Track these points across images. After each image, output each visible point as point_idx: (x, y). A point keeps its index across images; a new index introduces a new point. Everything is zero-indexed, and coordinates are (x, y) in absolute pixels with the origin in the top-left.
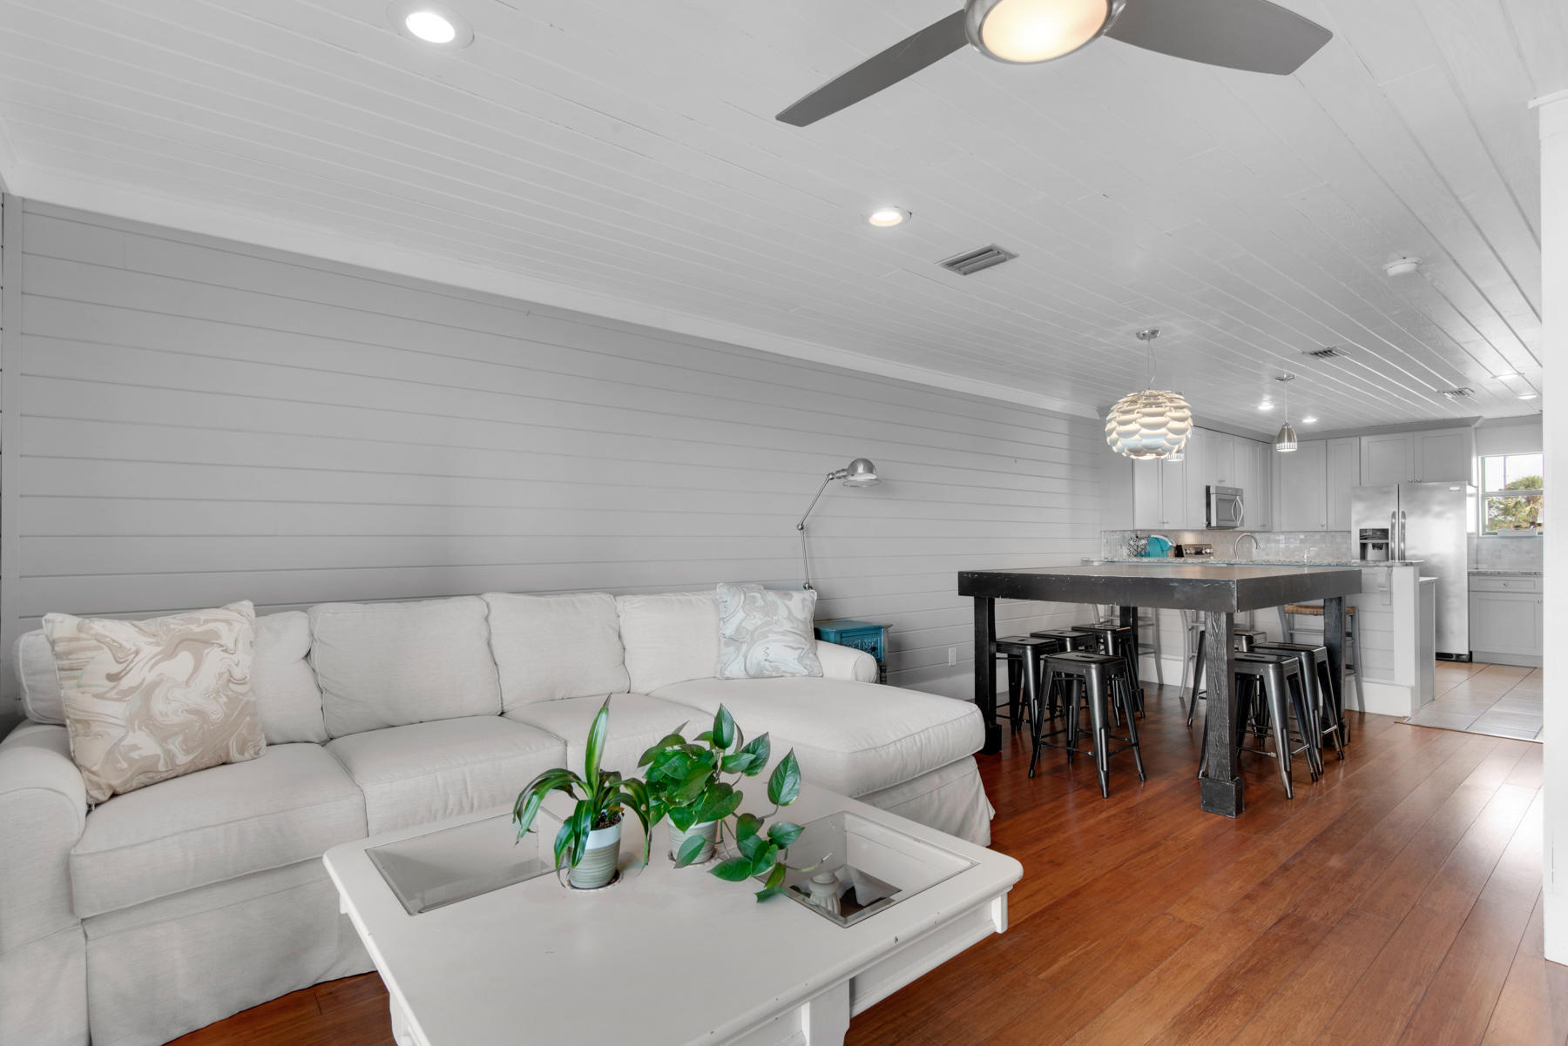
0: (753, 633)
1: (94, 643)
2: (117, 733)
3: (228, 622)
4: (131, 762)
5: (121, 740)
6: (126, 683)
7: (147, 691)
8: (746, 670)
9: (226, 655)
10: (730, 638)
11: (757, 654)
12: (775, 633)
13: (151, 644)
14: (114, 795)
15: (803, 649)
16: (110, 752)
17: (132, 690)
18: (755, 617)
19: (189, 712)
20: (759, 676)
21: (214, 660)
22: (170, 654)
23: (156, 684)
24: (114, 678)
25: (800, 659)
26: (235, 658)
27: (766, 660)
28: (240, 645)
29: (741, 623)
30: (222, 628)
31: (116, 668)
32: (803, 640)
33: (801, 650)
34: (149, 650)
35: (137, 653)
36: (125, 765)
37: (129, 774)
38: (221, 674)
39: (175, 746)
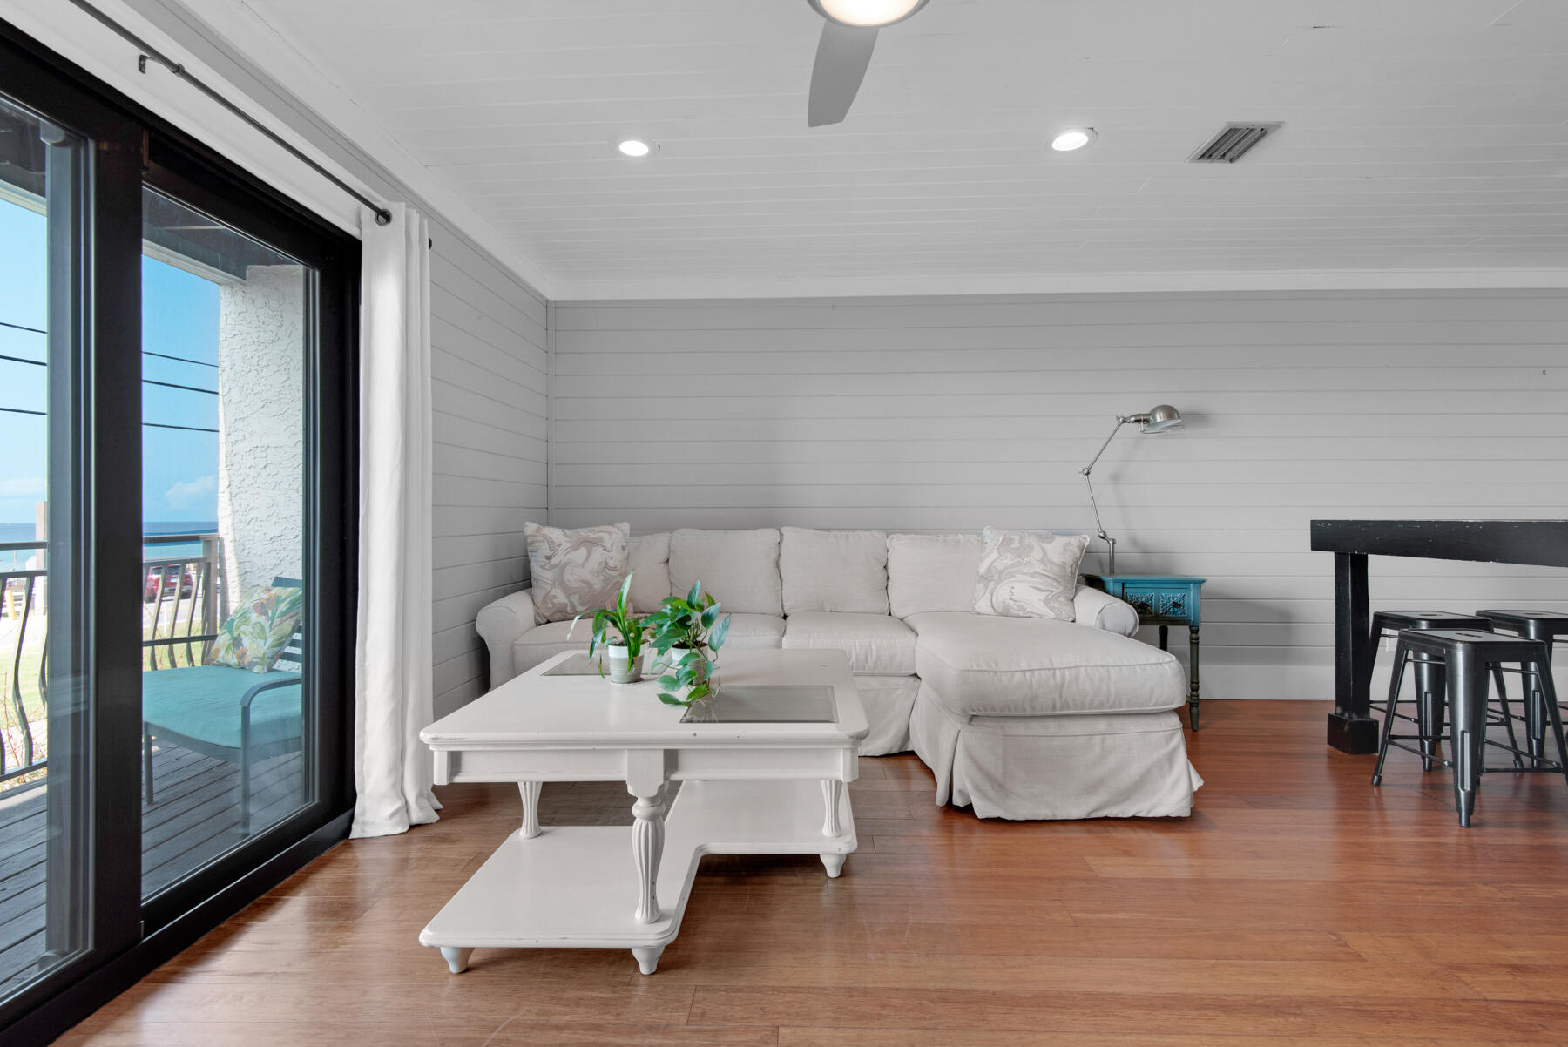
0: (1001, 572)
1: (541, 539)
2: (548, 587)
3: (610, 533)
4: (554, 604)
5: (550, 591)
6: (554, 561)
7: (562, 567)
8: (993, 607)
9: (604, 551)
10: (982, 577)
11: (1002, 593)
12: (1024, 574)
13: (567, 541)
14: (548, 622)
15: (1053, 591)
16: (545, 597)
17: (556, 565)
18: (1007, 558)
19: (583, 582)
20: (1006, 614)
21: (598, 555)
22: (575, 548)
23: (567, 564)
24: (549, 558)
25: (1046, 602)
26: (611, 554)
27: (1010, 599)
28: (614, 547)
29: (993, 563)
30: (606, 536)
31: (549, 553)
32: (1055, 584)
33: (1047, 593)
34: (566, 545)
35: (560, 545)
36: (551, 606)
37: (552, 611)
38: (601, 563)
39: (575, 599)
